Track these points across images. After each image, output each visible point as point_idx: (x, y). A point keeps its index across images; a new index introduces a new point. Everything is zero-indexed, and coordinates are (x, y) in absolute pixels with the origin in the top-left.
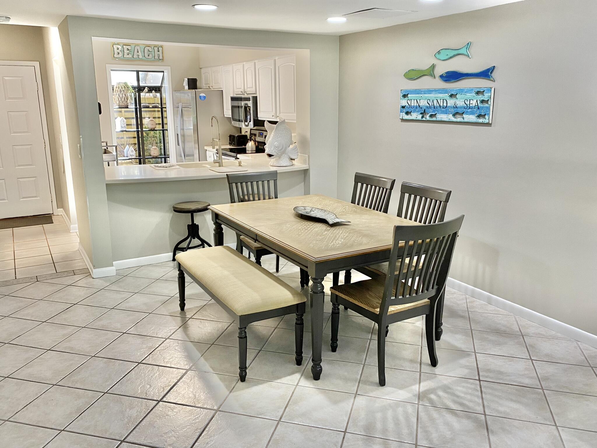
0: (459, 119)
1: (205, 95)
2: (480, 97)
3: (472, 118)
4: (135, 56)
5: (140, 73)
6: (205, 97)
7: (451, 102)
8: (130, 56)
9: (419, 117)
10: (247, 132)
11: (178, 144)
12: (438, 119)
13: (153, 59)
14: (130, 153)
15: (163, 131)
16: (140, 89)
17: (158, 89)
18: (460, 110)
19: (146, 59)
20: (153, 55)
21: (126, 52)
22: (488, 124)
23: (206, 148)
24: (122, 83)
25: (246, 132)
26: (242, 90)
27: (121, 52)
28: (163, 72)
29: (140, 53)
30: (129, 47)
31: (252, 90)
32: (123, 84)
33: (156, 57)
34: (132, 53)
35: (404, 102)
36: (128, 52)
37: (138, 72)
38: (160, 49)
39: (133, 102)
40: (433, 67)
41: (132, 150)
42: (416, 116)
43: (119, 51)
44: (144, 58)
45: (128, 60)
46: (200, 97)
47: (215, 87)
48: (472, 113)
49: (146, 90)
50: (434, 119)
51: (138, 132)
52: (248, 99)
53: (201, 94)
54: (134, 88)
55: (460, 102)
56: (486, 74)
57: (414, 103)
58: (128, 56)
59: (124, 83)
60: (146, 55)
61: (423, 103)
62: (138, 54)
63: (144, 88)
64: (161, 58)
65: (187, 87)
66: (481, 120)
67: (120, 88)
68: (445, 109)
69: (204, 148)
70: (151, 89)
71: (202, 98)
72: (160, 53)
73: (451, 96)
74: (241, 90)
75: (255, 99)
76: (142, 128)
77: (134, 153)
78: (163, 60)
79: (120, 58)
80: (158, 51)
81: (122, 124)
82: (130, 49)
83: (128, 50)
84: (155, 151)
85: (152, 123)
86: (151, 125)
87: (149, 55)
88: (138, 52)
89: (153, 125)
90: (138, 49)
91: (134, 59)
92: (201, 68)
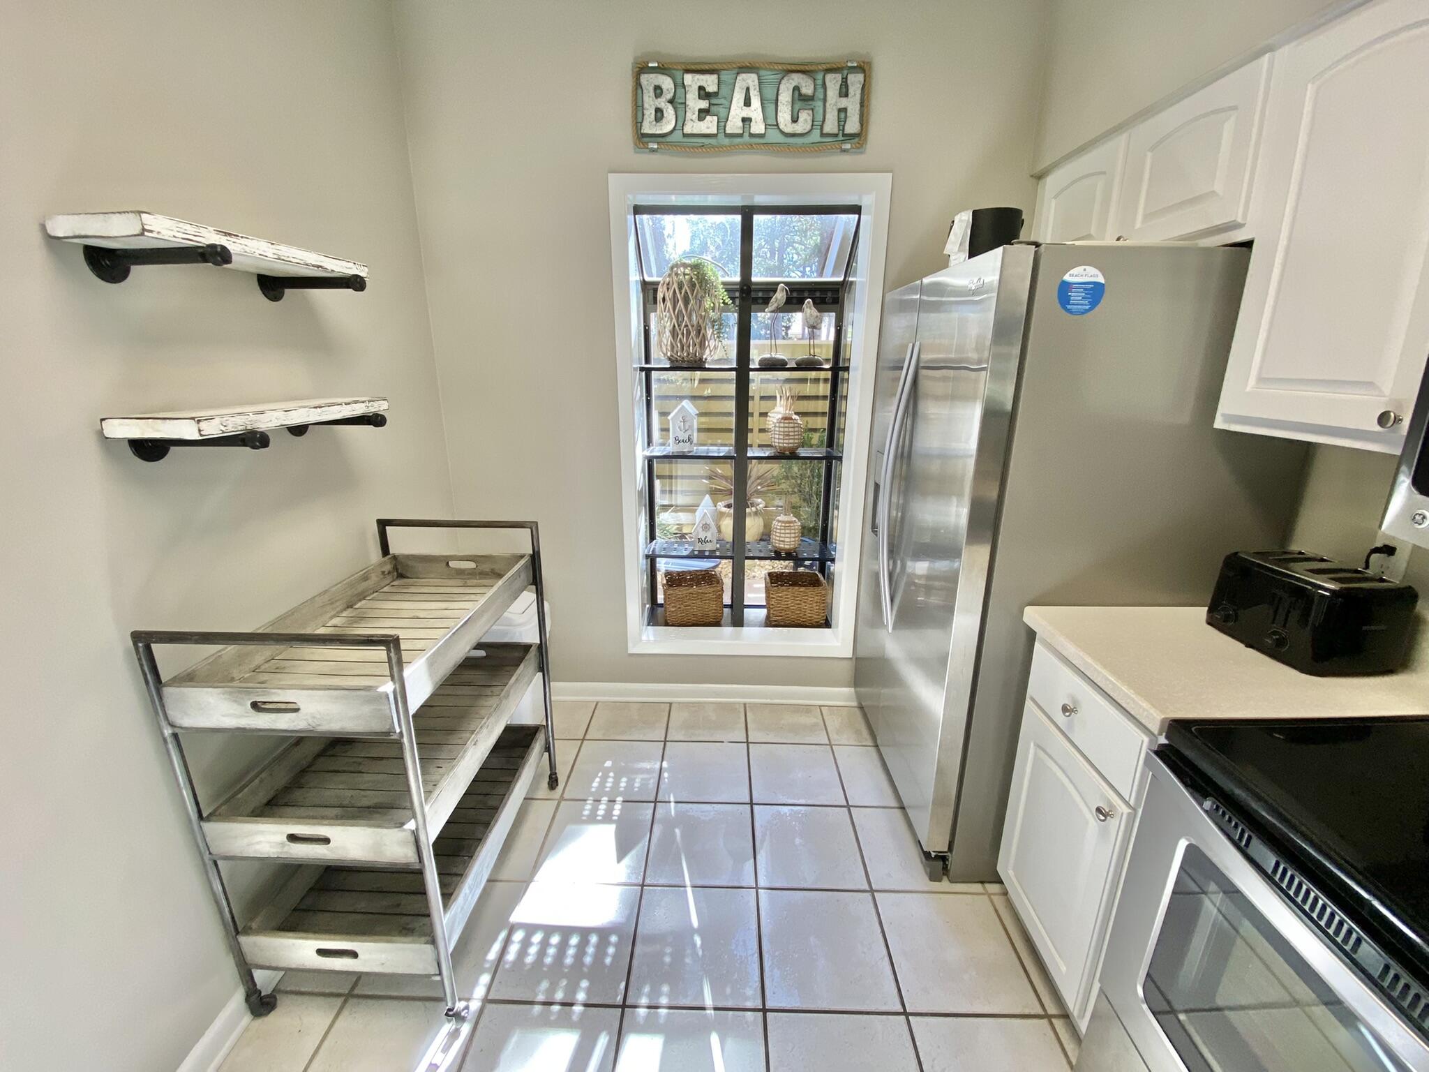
1: (1101, 280)
4: (734, 125)
5: (758, 219)
6: (1095, 292)
8: (711, 125)
10: (1389, 550)
13: (815, 137)
14: (698, 534)
16: (752, 297)
17: (828, 296)
19: (781, 139)
20: (819, 117)
21: (693, 105)
23: (1033, 616)
24: (685, 266)
25: (1376, 550)
27: (674, 108)
28: (858, 210)
29: (755, 111)
30: (710, 83)
32: (687, 271)
33: (831, 126)
34: (723, 113)
36: (704, 104)
37: (747, 213)
38: (855, 80)
41: (706, 524)
43: (663, 101)
45: (700, 146)
46: (1065, 288)
49: (780, 296)
53: (1075, 271)
58: (700, 127)
59: (690, 266)
60: (785, 120)
62: (746, 113)
63: (771, 288)
64: (852, 126)
65: (960, 259)
67: (675, 286)
69: (1022, 612)
70: (797, 296)
71: (1076, 298)
72: (852, 104)
77: (712, 534)
78: (859, 138)
79: (669, 139)
80: (844, 92)
81: (679, 427)
82: (712, 88)
83: (703, 93)
84: (787, 531)
85: (786, 429)
86: (781, 437)
87: (795, 120)
88: (747, 103)
89: (789, 435)
90: (748, 89)
91: (727, 141)
92: (1039, 177)
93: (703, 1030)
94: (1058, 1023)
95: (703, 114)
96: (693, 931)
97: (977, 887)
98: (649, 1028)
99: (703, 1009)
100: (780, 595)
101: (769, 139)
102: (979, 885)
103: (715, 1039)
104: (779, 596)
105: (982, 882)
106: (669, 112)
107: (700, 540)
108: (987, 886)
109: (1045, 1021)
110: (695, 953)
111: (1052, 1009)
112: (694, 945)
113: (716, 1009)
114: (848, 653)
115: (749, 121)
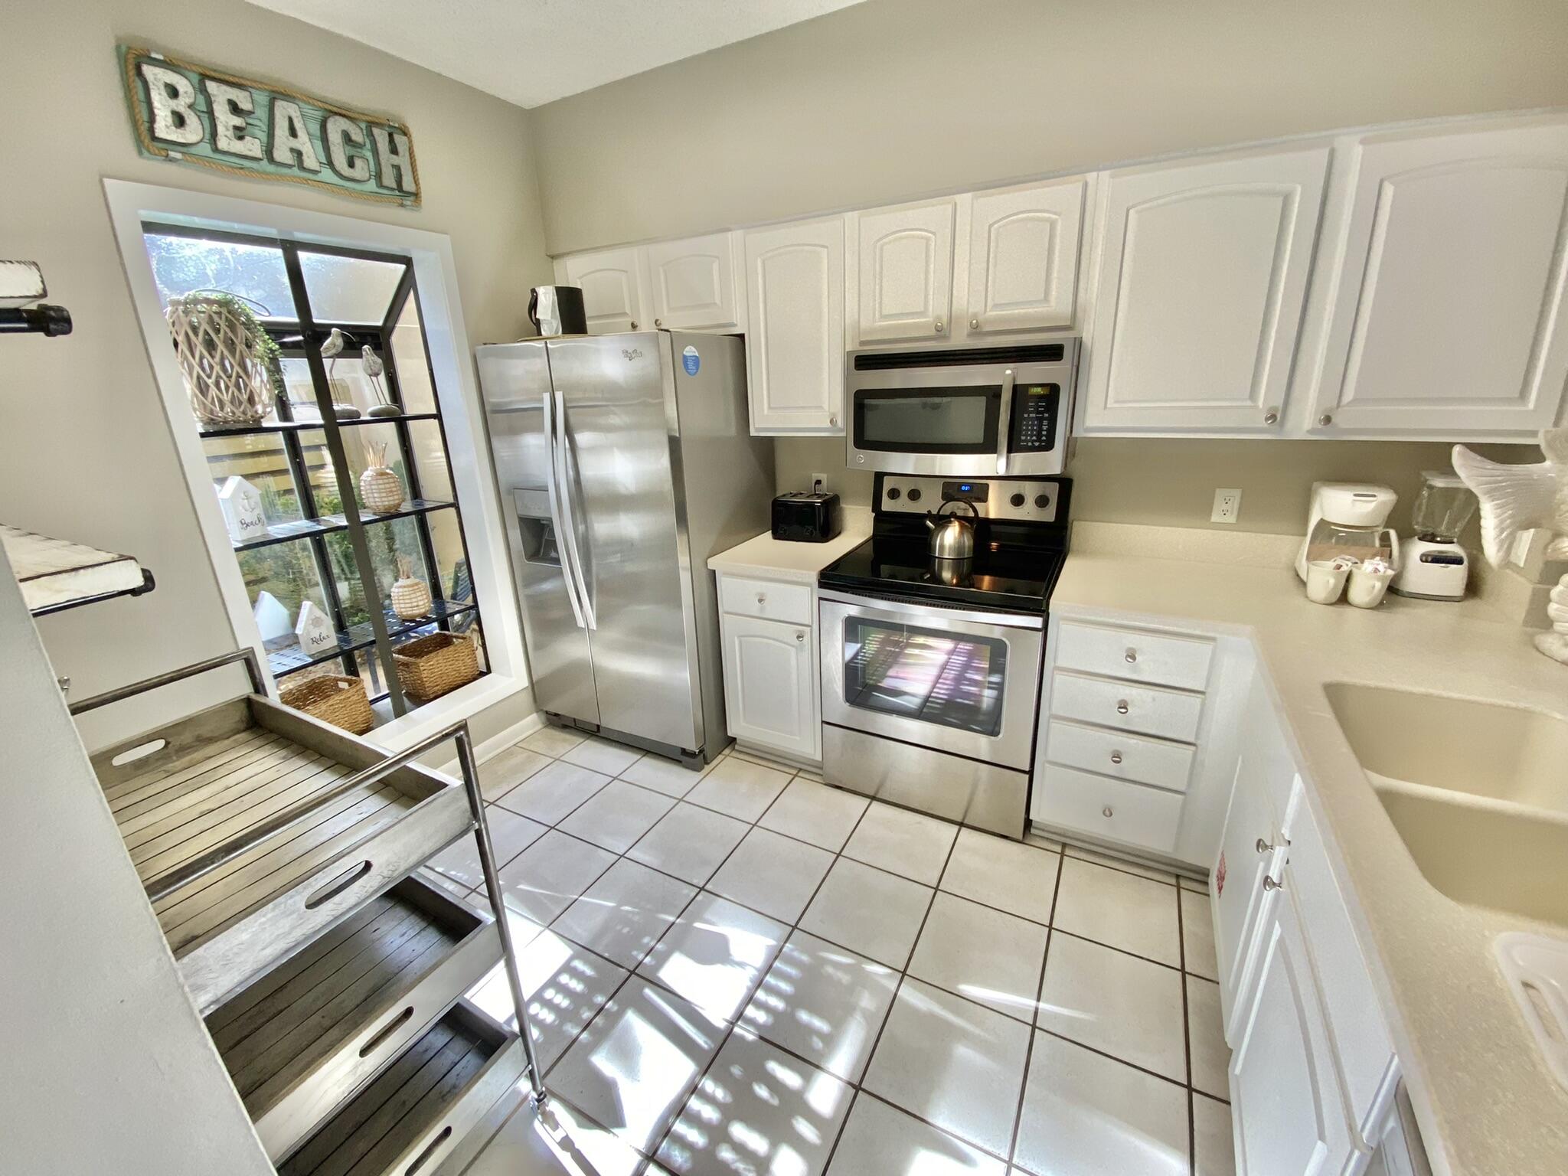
4: (282, 154)
8: (252, 147)
13: (372, 185)
14: (308, 633)
19: (336, 180)
20: (373, 168)
21: (225, 120)
23: (713, 563)
24: (213, 303)
27: (199, 117)
28: (407, 261)
29: (303, 143)
30: (240, 97)
32: (215, 308)
33: (389, 180)
34: (264, 137)
36: (238, 121)
37: (290, 248)
38: (402, 142)
41: (316, 618)
43: (181, 105)
44: (327, 175)
45: (240, 168)
49: (338, 341)
52: (1052, 353)
54: (276, 331)
58: (238, 147)
59: (220, 303)
60: (340, 161)
62: (294, 144)
63: (328, 331)
64: (408, 185)
67: (205, 326)
69: (708, 563)
72: (403, 161)
75: (1080, 351)
78: (416, 197)
79: (193, 150)
80: (394, 151)
81: (243, 507)
82: (245, 105)
83: (235, 108)
84: (418, 594)
85: (387, 486)
86: (384, 495)
87: (351, 164)
88: (293, 133)
89: (391, 492)
90: (291, 120)
91: (271, 168)
92: (553, 257)
93: (688, 928)
94: (800, 774)
95: (240, 133)
96: (617, 908)
97: (720, 757)
98: (663, 959)
99: (673, 923)
100: (432, 663)
101: (322, 177)
102: (720, 756)
103: (698, 925)
104: (430, 665)
105: (720, 753)
106: (191, 119)
107: (314, 641)
108: (724, 753)
109: (796, 778)
110: (633, 913)
111: (794, 772)
112: (627, 911)
113: (678, 917)
114: (525, 683)
115: (299, 154)
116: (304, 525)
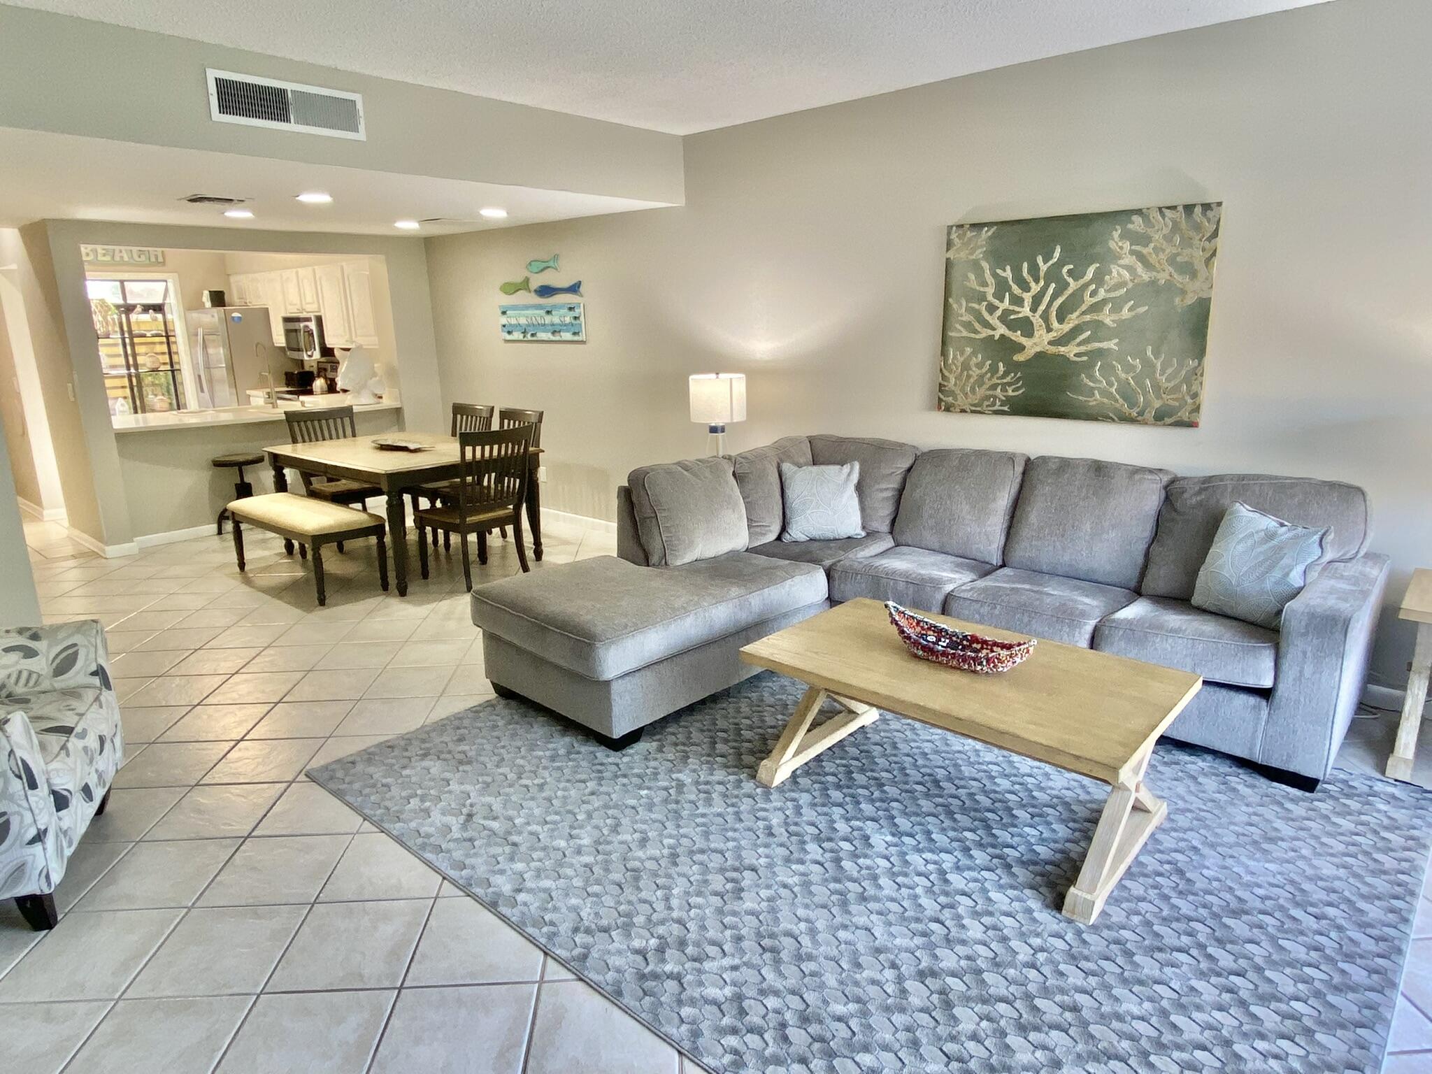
0: (557, 338)
1: (240, 315)
2: (573, 314)
3: (567, 336)
5: (125, 283)
6: (240, 318)
7: (548, 319)
9: (521, 337)
10: (312, 365)
11: (202, 391)
12: (539, 339)
13: (148, 262)
15: (173, 371)
16: (129, 309)
17: (158, 308)
18: (557, 328)
19: (136, 263)
22: (583, 342)
23: (248, 392)
25: (310, 365)
26: (299, 306)
28: (166, 281)
31: (313, 307)
33: (153, 259)
34: (111, 254)
35: (504, 320)
37: (122, 282)
39: (117, 329)
40: (527, 280)
42: (517, 335)
43: (88, 251)
44: (132, 261)
45: (105, 264)
46: (233, 317)
47: (256, 303)
48: (568, 331)
49: (139, 309)
50: (534, 338)
51: (130, 376)
52: (308, 320)
53: (234, 314)
54: (118, 307)
55: (555, 318)
56: (574, 289)
57: (513, 321)
58: (103, 258)
60: (135, 257)
61: (523, 321)
62: (120, 255)
63: (135, 306)
64: (160, 259)
65: (208, 304)
66: (576, 338)
68: (543, 326)
70: (146, 308)
71: (236, 319)
73: (548, 312)
74: (297, 307)
75: (319, 321)
76: (136, 369)
78: (164, 263)
79: (91, 261)
83: (104, 250)
87: (140, 257)
88: (120, 252)
91: (114, 263)
92: (228, 275)
95: (104, 255)
106: (91, 253)
115: (122, 257)
116: (127, 372)
